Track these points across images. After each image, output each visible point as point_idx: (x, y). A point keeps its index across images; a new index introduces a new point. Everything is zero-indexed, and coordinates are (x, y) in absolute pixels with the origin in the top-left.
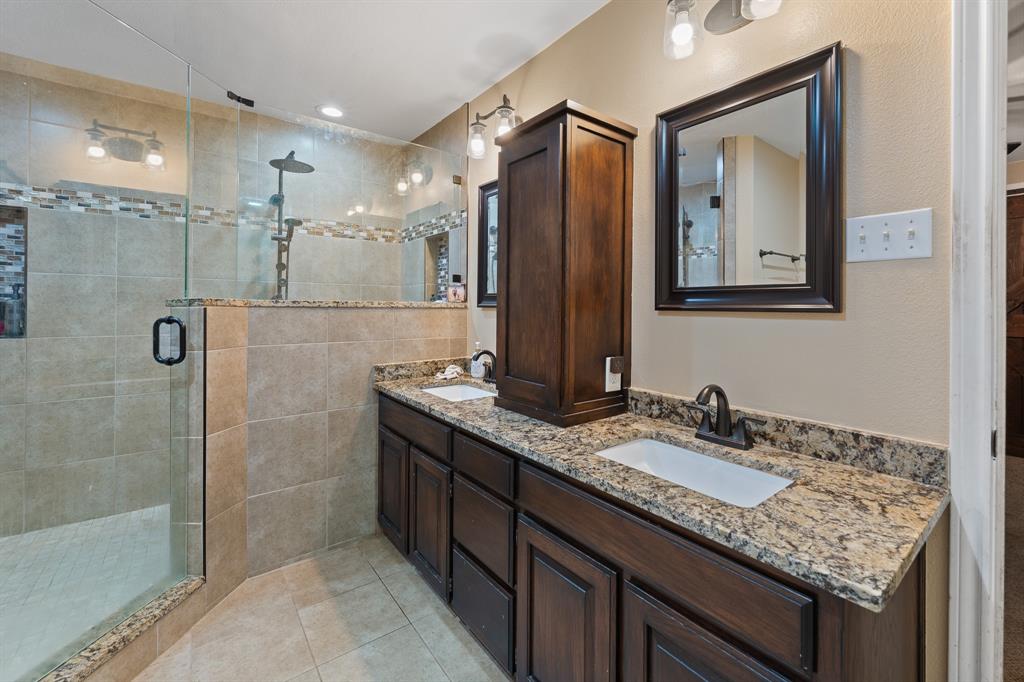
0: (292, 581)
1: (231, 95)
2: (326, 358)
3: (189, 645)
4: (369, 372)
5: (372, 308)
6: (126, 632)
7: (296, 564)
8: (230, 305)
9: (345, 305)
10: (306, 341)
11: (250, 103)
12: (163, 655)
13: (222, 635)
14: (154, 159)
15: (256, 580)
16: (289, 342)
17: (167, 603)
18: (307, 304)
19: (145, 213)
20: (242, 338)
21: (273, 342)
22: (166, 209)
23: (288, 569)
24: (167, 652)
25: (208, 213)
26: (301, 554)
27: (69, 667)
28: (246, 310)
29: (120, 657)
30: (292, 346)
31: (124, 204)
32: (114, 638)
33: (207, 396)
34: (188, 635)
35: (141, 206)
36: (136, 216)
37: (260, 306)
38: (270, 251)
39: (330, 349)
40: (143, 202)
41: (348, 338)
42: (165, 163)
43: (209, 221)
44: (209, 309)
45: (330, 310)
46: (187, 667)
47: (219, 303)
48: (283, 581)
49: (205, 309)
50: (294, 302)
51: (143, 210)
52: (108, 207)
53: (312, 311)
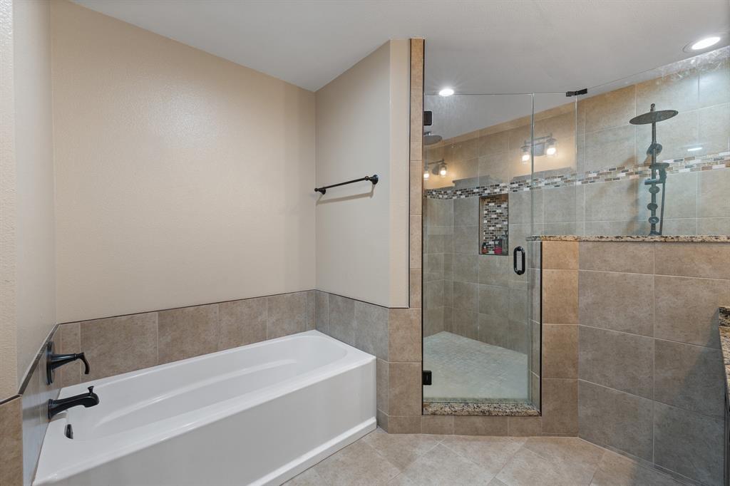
0: (605, 463)
1: (569, 94)
2: (653, 288)
3: (523, 443)
4: (713, 312)
5: (717, 242)
6: (491, 409)
7: (619, 455)
8: (562, 240)
9: (676, 240)
10: (630, 271)
11: (584, 91)
12: (510, 437)
13: (540, 453)
14: (551, 151)
15: (583, 442)
16: (613, 270)
17: (515, 410)
18: (629, 239)
19: (558, 184)
20: (573, 263)
21: (599, 269)
22: (569, 179)
23: (609, 454)
24: (513, 438)
25: (595, 175)
26: (625, 451)
27: (468, 406)
28: (577, 243)
29: (488, 419)
30: (616, 274)
31: (546, 182)
32: (487, 408)
33: (543, 298)
34: (526, 439)
35: (555, 180)
36: (553, 187)
37: (587, 241)
38: (644, 194)
39: (657, 281)
40: (556, 178)
41: (680, 272)
42: (557, 151)
43: (596, 180)
44: (544, 243)
45: (656, 245)
46: (514, 452)
47: (552, 239)
48: (599, 458)
49: (541, 243)
50: (617, 237)
51: (556, 183)
52: (539, 185)
53: (637, 246)
